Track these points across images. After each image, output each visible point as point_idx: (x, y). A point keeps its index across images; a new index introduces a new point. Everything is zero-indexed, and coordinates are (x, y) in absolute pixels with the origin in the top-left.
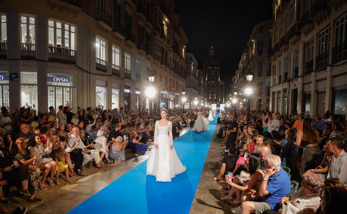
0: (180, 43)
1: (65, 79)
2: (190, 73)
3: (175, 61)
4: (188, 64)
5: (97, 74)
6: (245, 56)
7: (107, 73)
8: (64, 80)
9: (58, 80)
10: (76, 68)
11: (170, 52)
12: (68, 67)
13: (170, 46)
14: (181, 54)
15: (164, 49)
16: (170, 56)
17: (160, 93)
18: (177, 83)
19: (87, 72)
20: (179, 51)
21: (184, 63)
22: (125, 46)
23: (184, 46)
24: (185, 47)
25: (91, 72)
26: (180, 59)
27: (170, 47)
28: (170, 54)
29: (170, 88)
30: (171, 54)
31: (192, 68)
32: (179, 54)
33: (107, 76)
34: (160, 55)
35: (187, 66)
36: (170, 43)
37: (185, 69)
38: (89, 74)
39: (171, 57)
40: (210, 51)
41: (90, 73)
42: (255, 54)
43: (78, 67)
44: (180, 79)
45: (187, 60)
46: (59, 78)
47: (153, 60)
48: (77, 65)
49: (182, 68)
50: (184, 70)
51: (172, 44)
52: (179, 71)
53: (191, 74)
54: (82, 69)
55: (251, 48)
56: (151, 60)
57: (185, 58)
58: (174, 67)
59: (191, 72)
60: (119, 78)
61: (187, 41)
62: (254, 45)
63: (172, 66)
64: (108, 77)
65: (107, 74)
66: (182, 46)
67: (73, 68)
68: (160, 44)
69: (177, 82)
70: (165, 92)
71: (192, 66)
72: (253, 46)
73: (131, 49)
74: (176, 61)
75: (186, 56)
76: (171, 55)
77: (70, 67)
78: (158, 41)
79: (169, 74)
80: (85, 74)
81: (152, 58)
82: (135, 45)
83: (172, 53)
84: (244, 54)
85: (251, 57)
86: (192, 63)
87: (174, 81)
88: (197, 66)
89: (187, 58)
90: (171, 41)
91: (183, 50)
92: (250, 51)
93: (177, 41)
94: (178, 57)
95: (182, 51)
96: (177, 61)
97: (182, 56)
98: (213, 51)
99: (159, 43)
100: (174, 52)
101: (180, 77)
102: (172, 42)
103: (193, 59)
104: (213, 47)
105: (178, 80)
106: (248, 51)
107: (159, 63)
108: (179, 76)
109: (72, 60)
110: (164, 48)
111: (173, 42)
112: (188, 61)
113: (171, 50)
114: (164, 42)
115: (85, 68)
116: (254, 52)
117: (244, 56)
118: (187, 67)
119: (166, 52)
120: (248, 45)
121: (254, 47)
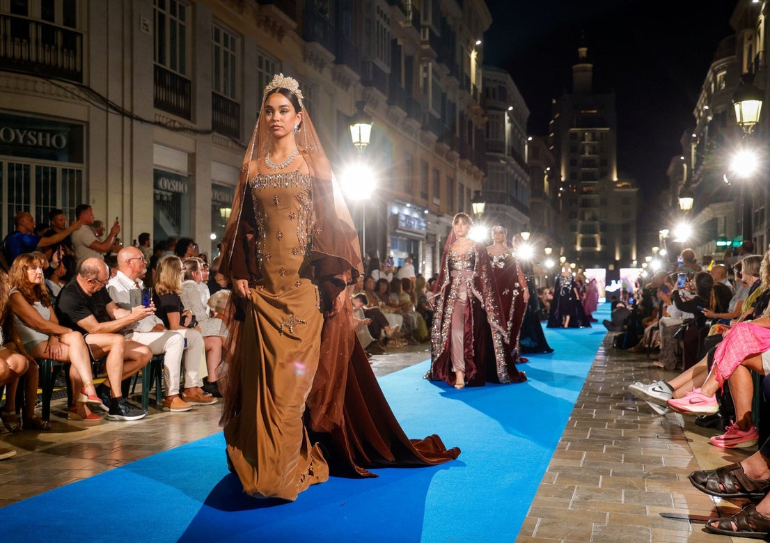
0: (461, 30)
1: (40, 135)
2: (499, 147)
3: (442, 98)
4: (491, 112)
5: (159, 124)
6: (723, 69)
7: (195, 123)
8: (36, 137)
9: (16, 136)
10: (83, 96)
11: (421, 62)
12: (54, 89)
13: (424, 36)
14: (466, 71)
15: (400, 46)
16: (422, 75)
17: (389, 215)
18: (451, 182)
19: (123, 113)
20: (458, 61)
21: (477, 107)
22: (259, 25)
23: (476, 40)
24: (479, 43)
25: (136, 113)
26: (461, 87)
27: (425, 43)
28: (421, 69)
29: (425, 196)
30: (426, 70)
31: (508, 126)
32: (459, 71)
33: (195, 132)
34: (387, 70)
35: (486, 118)
36: (424, 27)
37: (480, 127)
38: (127, 120)
39: (426, 80)
40: (574, 67)
41: (132, 117)
42: (765, 52)
43: (88, 90)
44: (462, 167)
45: (487, 95)
46: (18, 131)
47: (360, 86)
48: (85, 83)
49: (470, 123)
50: (478, 131)
51: (431, 31)
52: (458, 135)
53: (502, 151)
54: (105, 101)
55: (747, 33)
56: (351, 89)
57: (480, 88)
58: (438, 116)
59: (504, 143)
60: (236, 142)
61: (486, 21)
62: (762, 17)
63: (431, 115)
64: (199, 137)
65: (195, 126)
66: (468, 41)
67: (69, 94)
68: (385, 26)
69: (452, 176)
70: (406, 212)
71: (507, 118)
72: (755, 24)
73: (280, 41)
74: (444, 96)
75: (483, 78)
76: (426, 72)
77: (62, 92)
78: (378, 17)
79: (419, 142)
80: (115, 119)
81: (357, 77)
82: (294, 25)
83: (430, 64)
84: (716, 65)
85: (750, 69)
86: (506, 109)
87: (437, 172)
88: (526, 120)
89: (485, 89)
90: (426, 18)
91: (473, 55)
92: (742, 45)
93: (450, 22)
94: (454, 81)
95: (470, 59)
96: (450, 96)
97: (469, 80)
98: (589, 66)
99: (382, 22)
100: (439, 60)
101: (463, 157)
102: (429, 22)
103: (509, 92)
104: (587, 52)
105: (455, 169)
106: (734, 48)
107: (383, 98)
108: (458, 155)
109: (66, 66)
110: (400, 42)
111: (433, 21)
112: (491, 98)
113: (425, 53)
114: (401, 23)
115: (114, 97)
116: (760, 46)
117: (719, 71)
118: (488, 123)
119: (409, 60)
120: (733, 23)
121: (762, 26)
